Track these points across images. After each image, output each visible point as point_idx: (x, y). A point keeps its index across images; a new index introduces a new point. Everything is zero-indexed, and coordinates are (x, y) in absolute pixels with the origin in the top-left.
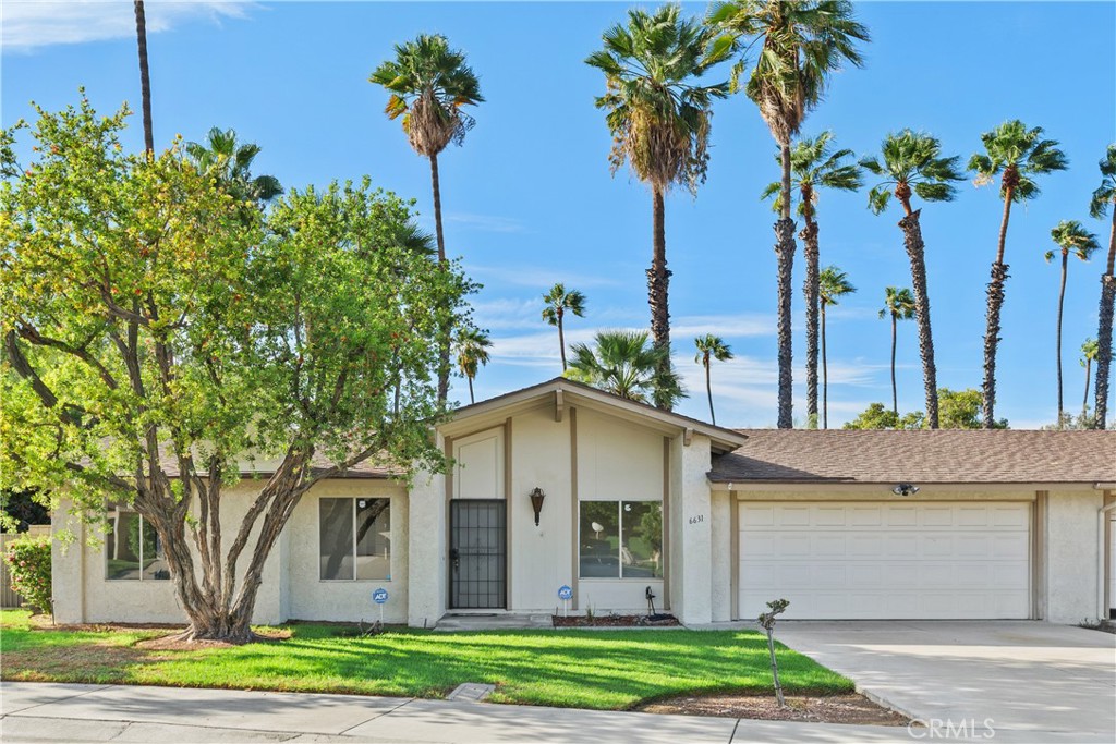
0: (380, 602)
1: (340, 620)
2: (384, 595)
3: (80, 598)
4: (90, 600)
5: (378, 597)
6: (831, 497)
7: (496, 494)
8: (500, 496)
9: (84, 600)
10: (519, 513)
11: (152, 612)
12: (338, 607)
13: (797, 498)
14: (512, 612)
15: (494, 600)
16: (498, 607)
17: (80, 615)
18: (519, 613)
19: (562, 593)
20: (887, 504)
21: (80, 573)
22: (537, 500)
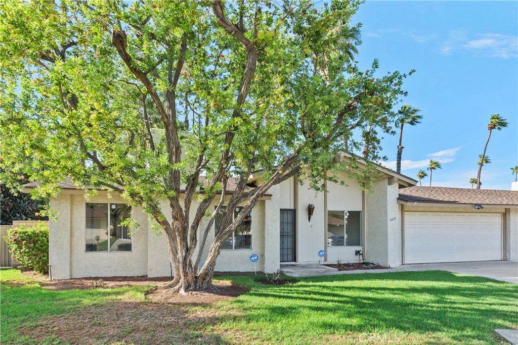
0: (253, 261)
1: (225, 271)
2: (256, 258)
3: (69, 264)
4: (74, 264)
5: (252, 258)
6: (438, 210)
7: (290, 206)
8: (292, 208)
9: (71, 264)
10: (302, 216)
11: (115, 270)
12: (224, 264)
13: (426, 210)
14: (298, 263)
15: (290, 257)
16: (292, 261)
17: (69, 274)
18: (301, 263)
19: (321, 253)
20: (456, 214)
21: (69, 248)
22: (310, 210)
